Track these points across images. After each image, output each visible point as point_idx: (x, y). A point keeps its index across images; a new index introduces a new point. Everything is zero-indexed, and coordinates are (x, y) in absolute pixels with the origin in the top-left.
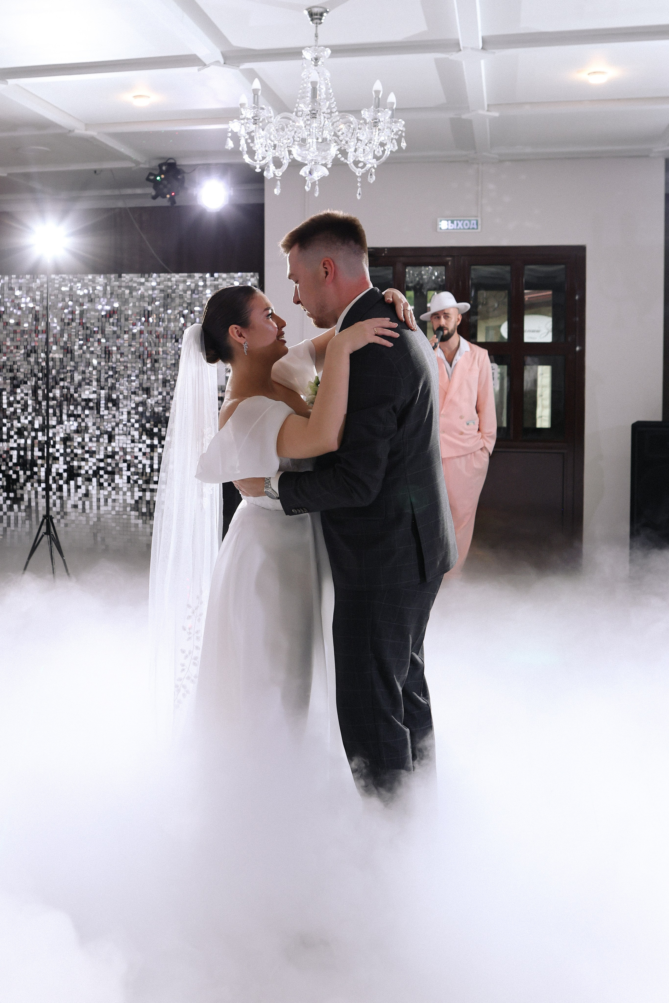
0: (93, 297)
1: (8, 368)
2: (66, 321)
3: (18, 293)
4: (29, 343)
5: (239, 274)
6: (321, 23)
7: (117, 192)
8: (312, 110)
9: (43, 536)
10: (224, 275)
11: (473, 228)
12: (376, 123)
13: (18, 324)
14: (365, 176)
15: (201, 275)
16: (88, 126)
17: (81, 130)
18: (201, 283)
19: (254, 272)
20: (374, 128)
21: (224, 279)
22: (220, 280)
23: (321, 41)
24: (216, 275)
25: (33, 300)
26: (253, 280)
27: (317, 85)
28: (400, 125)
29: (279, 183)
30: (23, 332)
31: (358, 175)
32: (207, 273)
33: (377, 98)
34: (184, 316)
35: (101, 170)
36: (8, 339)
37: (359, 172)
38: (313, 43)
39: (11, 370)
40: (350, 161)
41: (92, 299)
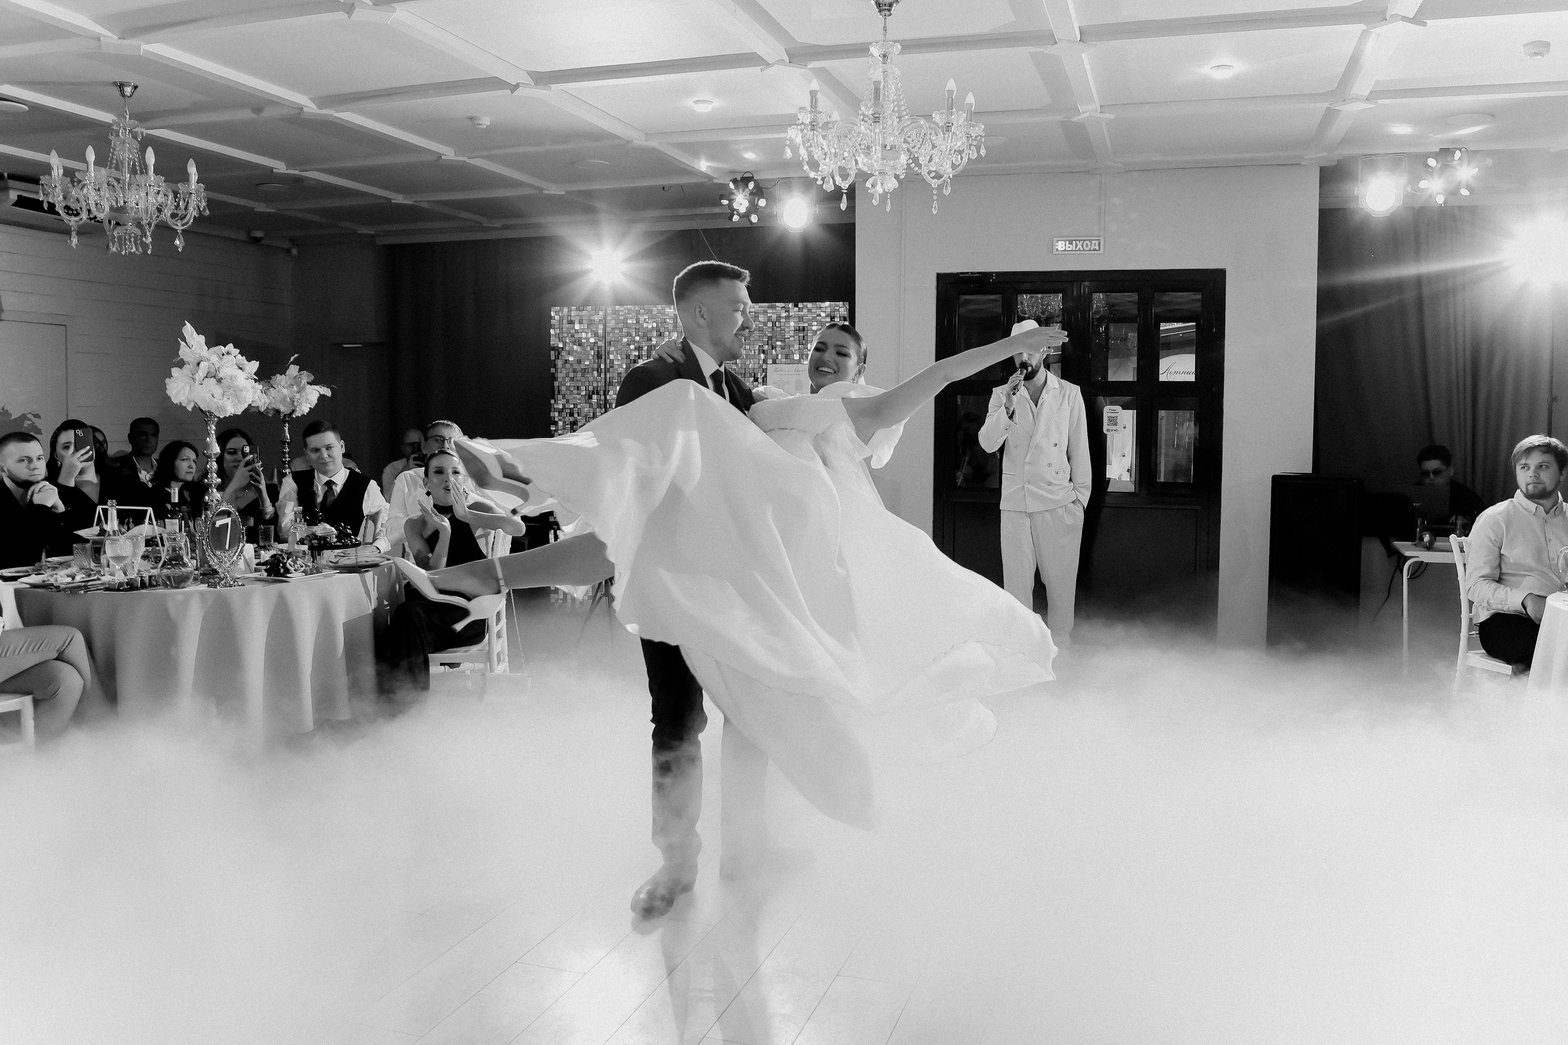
0: (662, 330)
1: (568, 411)
2: (632, 358)
3: (577, 327)
4: (591, 383)
5: (827, 304)
6: (891, 14)
7: (690, 212)
8: (874, 114)
9: (601, 598)
10: (810, 305)
11: (1095, 250)
12: (948, 127)
13: (579, 362)
14: (940, 188)
15: (782, 305)
16: (648, 135)
17: (639, 140)
18: (784, 314)
19: (844, 301)
20: (947, 133)
21: (809, 310)
22: (805, 311)
23: (889, 36)
24: (800, 305)
25: (596, 335)
26: (842, 310)
27: (880, 85)
28: (979, 130)
29: (845, 196)
30: (584, 371)
31: (934, 187)
32: (790, 302)
33: (950, 99)
34: (764, 352)
35: (671, 186)
36: (567, 379)
37: (934, 183)
38: (881, 37)
39: (571, 414)
40: (924, 171)
41: (661, 333)
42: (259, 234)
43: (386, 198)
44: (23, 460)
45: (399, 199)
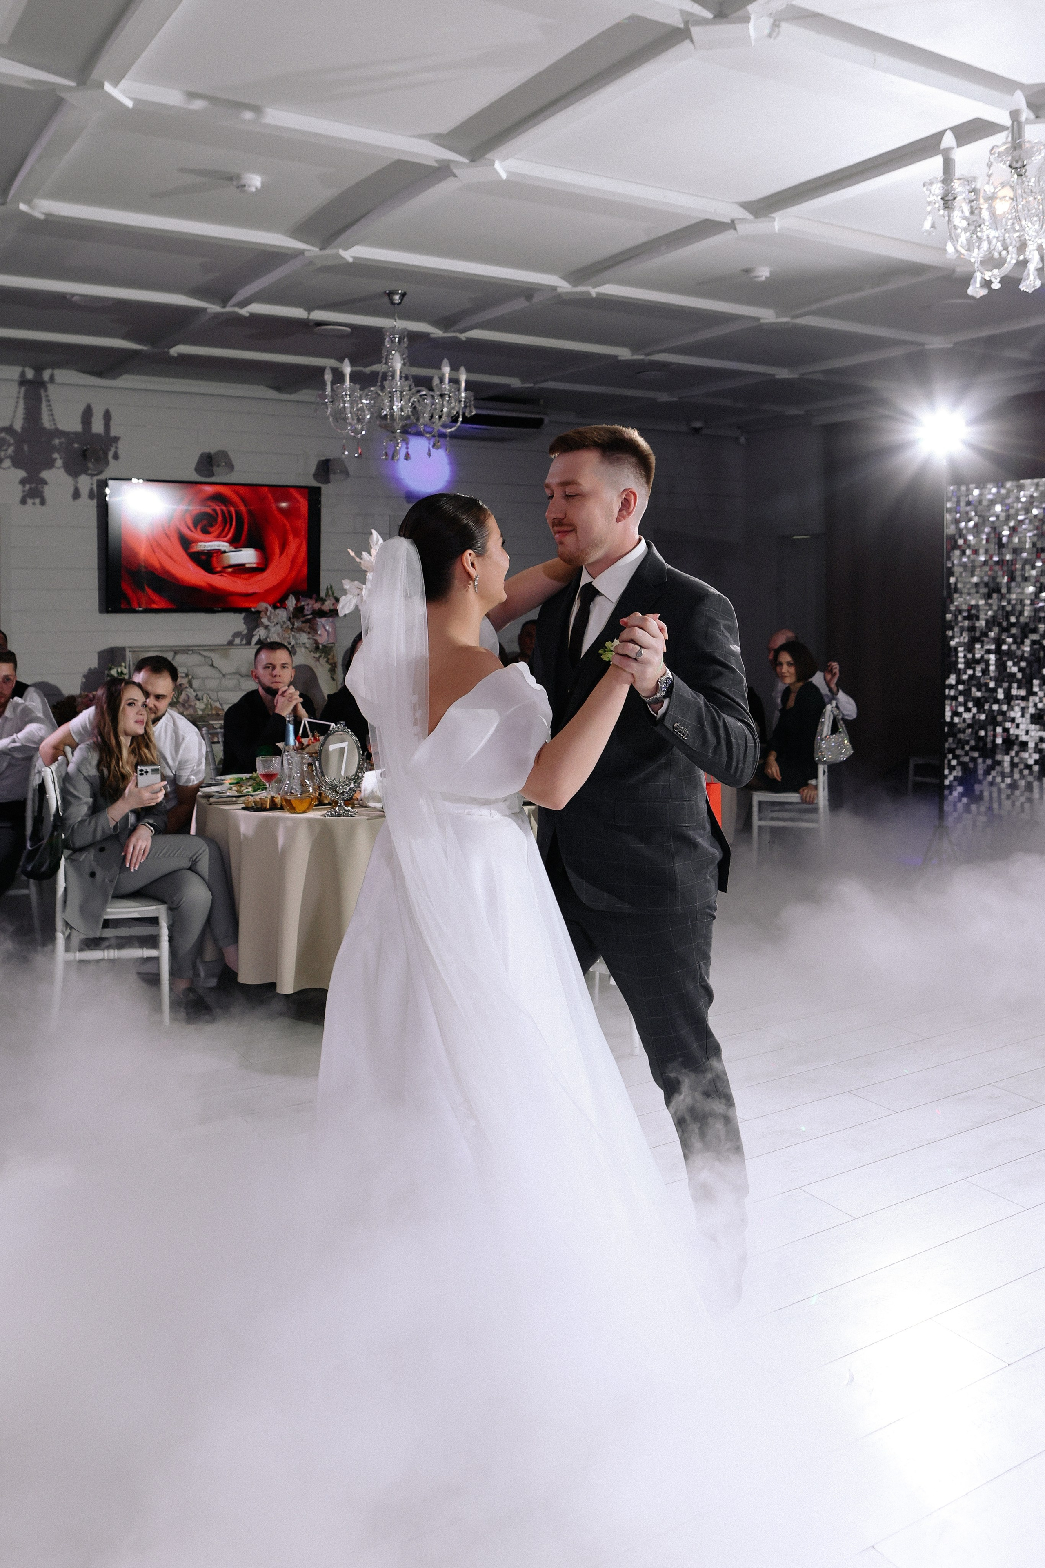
42: (697, 425)
43: (769, 375)
44: (269, 667)
45: (783, 374)
